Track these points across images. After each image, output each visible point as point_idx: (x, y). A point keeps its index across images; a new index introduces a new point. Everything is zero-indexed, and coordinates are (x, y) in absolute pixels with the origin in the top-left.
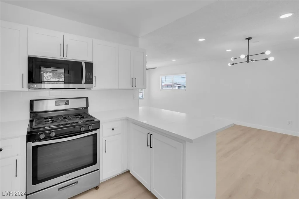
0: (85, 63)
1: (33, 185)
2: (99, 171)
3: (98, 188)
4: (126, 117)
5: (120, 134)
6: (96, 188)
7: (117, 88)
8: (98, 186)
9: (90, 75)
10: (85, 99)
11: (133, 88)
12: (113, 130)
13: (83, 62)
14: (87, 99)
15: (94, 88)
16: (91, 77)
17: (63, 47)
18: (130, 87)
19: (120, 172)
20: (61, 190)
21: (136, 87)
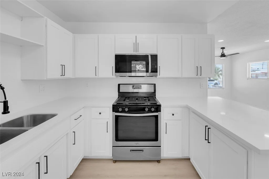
0: (151, 55)
1: (116, 141)
2: (160, 147)
3: (160, 162)
4: (187, 105)
5: (180, 120)
6: (158, 161)
7: (180, 76)
8: (159, 161)
9: (155, 65)
10: (153, 85)
11: (197, 77)
12: (173, 115)
13: (149, 55)
14: (155, 85)
15: (158, 76)
16: (156, 67)
17: (136, 45)
18: (194, 75)
19: (180, 156)
20: (132, 152)
21: (201, 75)
